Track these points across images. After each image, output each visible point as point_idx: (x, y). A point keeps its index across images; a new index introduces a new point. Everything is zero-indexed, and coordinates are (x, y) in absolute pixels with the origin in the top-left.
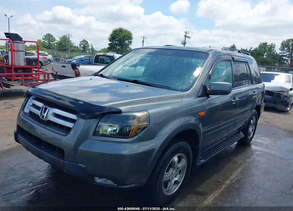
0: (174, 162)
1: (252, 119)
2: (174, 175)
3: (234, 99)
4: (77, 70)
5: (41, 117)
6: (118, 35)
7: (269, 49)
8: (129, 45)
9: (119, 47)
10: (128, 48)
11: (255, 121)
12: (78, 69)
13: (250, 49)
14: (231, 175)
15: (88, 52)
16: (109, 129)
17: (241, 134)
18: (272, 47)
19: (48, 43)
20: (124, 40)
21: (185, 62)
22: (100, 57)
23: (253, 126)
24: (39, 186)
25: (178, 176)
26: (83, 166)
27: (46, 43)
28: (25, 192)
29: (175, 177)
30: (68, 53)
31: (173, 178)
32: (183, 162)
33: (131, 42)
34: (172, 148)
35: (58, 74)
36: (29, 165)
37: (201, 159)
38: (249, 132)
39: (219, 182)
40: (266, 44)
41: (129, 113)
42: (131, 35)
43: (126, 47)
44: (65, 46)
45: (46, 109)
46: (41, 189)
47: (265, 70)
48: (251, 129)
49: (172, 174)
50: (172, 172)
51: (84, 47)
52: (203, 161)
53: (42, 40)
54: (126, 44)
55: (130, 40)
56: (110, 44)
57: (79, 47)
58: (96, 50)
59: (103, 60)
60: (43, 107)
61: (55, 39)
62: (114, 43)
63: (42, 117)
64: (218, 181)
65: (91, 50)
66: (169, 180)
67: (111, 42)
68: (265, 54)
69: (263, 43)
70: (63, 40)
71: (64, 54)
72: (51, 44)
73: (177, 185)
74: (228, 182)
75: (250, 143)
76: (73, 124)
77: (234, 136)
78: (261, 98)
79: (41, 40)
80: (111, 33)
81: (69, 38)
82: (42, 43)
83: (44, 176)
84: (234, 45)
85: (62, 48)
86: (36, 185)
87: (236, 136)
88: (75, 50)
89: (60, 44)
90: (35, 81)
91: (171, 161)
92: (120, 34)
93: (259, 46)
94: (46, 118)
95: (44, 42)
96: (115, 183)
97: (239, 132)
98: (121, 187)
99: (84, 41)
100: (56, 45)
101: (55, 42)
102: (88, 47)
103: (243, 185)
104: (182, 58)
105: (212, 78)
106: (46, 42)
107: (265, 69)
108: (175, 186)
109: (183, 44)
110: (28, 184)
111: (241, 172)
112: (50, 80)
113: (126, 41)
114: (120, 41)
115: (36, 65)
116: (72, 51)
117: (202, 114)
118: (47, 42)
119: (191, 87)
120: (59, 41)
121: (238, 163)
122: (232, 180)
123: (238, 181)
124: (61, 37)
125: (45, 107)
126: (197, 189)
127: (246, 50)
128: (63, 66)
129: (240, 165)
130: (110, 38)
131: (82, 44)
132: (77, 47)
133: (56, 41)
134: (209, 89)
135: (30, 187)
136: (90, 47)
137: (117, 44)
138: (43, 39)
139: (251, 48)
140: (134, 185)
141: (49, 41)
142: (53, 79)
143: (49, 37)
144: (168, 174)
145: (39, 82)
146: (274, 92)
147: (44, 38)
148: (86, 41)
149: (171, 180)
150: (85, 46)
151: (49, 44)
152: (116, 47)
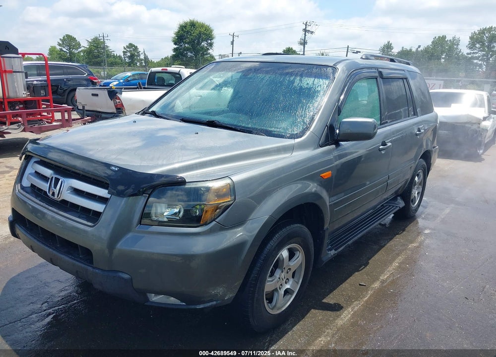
0: (281, 258)
1: (418, 175)
2: (285, 280)
3: (384, 144)
4: (118, 101)
5: (50, 195)
6: (188, 32)
7: (450, 47)
8: (208, 49)
9: (192, 54)
10: (207, 54)
11: (422, 177)
12: (119, 99)
13: (417, 49)
14: (382, 273)
15: (138, 64)
16: (167, 212)
17: (398, 201)
18: (455, 42)
19: (67, 51)
20: (199, 41)
21: (296, 84)
22: (158, 75)
23: (420, 186)
24: (60, 307)
25: (291, 281)
26: (126, 276)
27: (65, 52)
28: (36, 320)
29: (286, 283)
30: (104, 69)
31: (281, 285)
32: (297, 258)
33: (211, 45)
34: (277, 238)
35: (86, 108)
36: (42, 273)
37: (330, 250)
38: (412, 198)
39: (362, 286)
40: (444, 37)
41: (199, 183)
42: (211, 31)
43: (203, 53)
44: (98, 57)
45: (57, 180)
46: (62, 313)
47: (442, 86)
48: (415, 193)
49: (279, 278)
50: (280, 275)
51: (132, 57)
52: (333, 252)
53: (58, 47)
54: (202, 48)
55: (210, 41)
56: (175, 50)
57: (123, 57)
58: (153, 60)
59: (163, 79)
60: (52, 177)
61: (79, 44)
62: (183, 47)
63: (52, 195)
64: (360, 285)
65: (143, 61)
66: (276, 290)
67: (177, 46)
68: (443, 57)
69: (439, 37)
70: (94, 46)
71: (96, 70)
72: (74, 54)
73: (290, 295)
74: (377, 285)
75: (415, 216)
76: (104, 206)
77: (386, 206)
78: (431, 139)
79: (55, 47)
80: (176, 31)
81: (104, 41)
82: (59, 52)
83: (67, 290)
84: (389, 42)
85: (93, 60)
86: (55, 307)
87: (390, 206)
88: (115, 62)
89: (89, 52)
90: (48, 122)
91: (276, 259)
92: (192, 31)
93: (433, 42)
94: (58, 196)
95: (61, 50)
96: (182, 301)
97: (395, 199)
98: (193, 307)
99: (131, 45)
100: (82, 55)
101: (80, 50)
102: (139, 55)
103: (402, 288)
104: (292, 78)
105: (343, 111)
106: (64, 50)
107: (442, 82)
108: (288, 297)
109: (301, 44)
110: (40, 306)
111: (399, 267)
112: (74, 120)
113: (203, 44)
114: (191, 42)
115: (45, 96)
116: (112, 64)
117: (327, 175)
118: (67, 49)
119: (307, 128)
120: (88, 47)
121: (394, 251)
122: (383, 282)
123: (393, 282)
124: (90, 41)
125: (55, 177)
126: (324, 301)
127: (411, 50)
128: (93, 95)
129: (398, 255)
130: (174, 38)
131: (128, 51)
132: (120, 56)
133: (82, 48)
134: (338, 131)
135: (45, 310)
136: (142, 57)
137: (188, 49)
138: (59, 45)
139: (419, 47)
140: (214, 303)
141: (70, 49)
142: (78, 117)
143: (69, 41)
144: (272, 281)
145: (54, 124)
146: (456, 124)
147: (61, 42)
148: (134, 46)
149: (278, 289)
150: (133, 55)
151: (71, 53)
152: (187, 53)
